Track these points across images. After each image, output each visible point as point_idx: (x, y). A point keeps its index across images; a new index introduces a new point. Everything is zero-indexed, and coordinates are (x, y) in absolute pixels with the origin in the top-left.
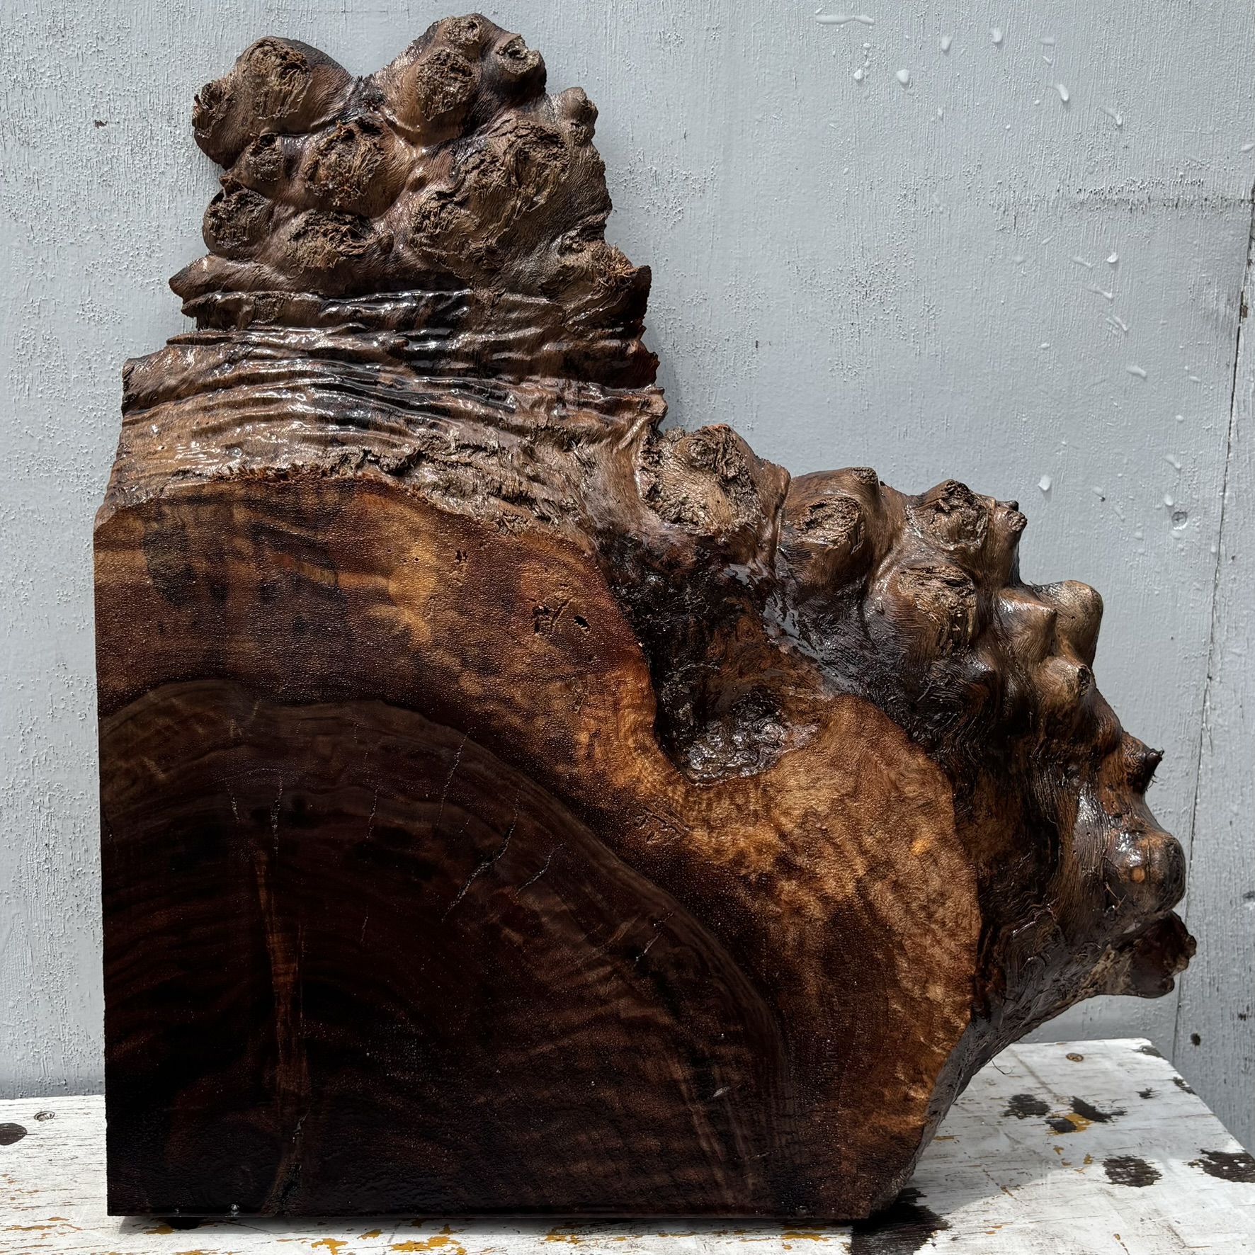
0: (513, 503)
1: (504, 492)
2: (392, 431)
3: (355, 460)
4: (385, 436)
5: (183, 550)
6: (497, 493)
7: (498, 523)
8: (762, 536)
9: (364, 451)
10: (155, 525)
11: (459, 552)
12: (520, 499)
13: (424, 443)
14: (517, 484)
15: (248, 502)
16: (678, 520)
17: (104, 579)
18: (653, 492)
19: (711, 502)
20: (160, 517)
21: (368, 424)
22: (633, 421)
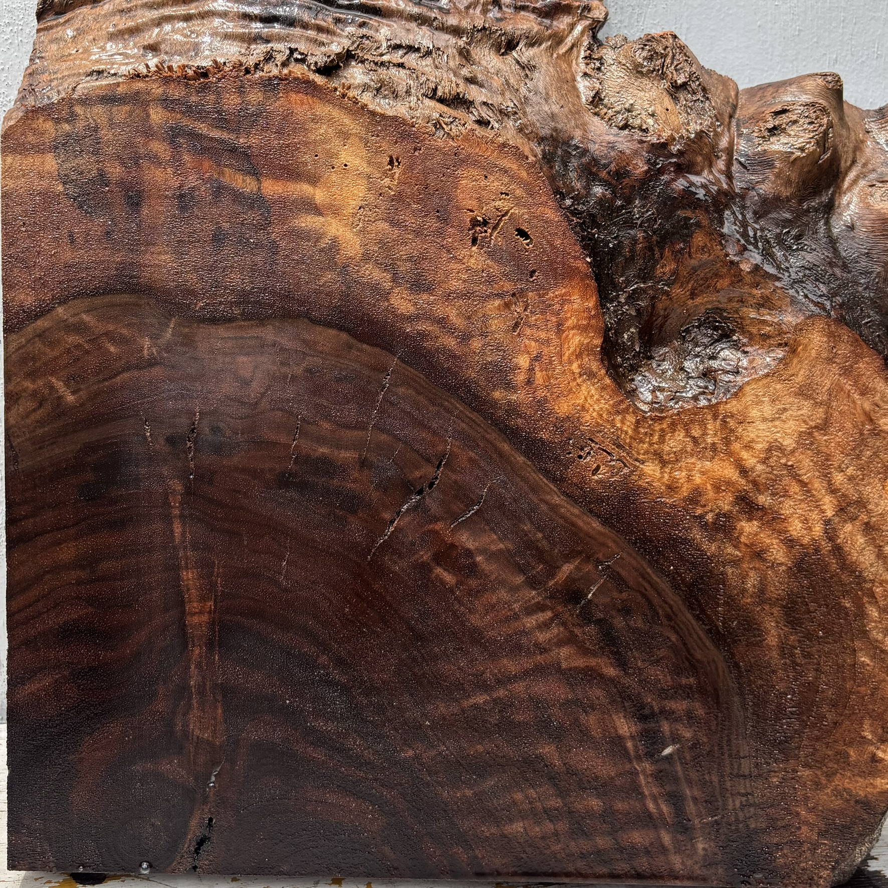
0: (448, 105)
1: (439, 93)
2: (320, 29)
3: (280, 58)
4: (311, 33)
5: (96, 153)
6: (433, 95)
7: (435, 125)
8: (717, 144)
9: (290, 49)
10: (67, 127)
11: (391, 157)
12: (458, 101)
13: (353, 43)
14: (454, 85)
15: (166, 102)
16: (625, 127)
17: (11, 184)
18: (597, 100)
19: (659, 110)
20: (72, 118)
21: (294, 22)
22: (572, 26)
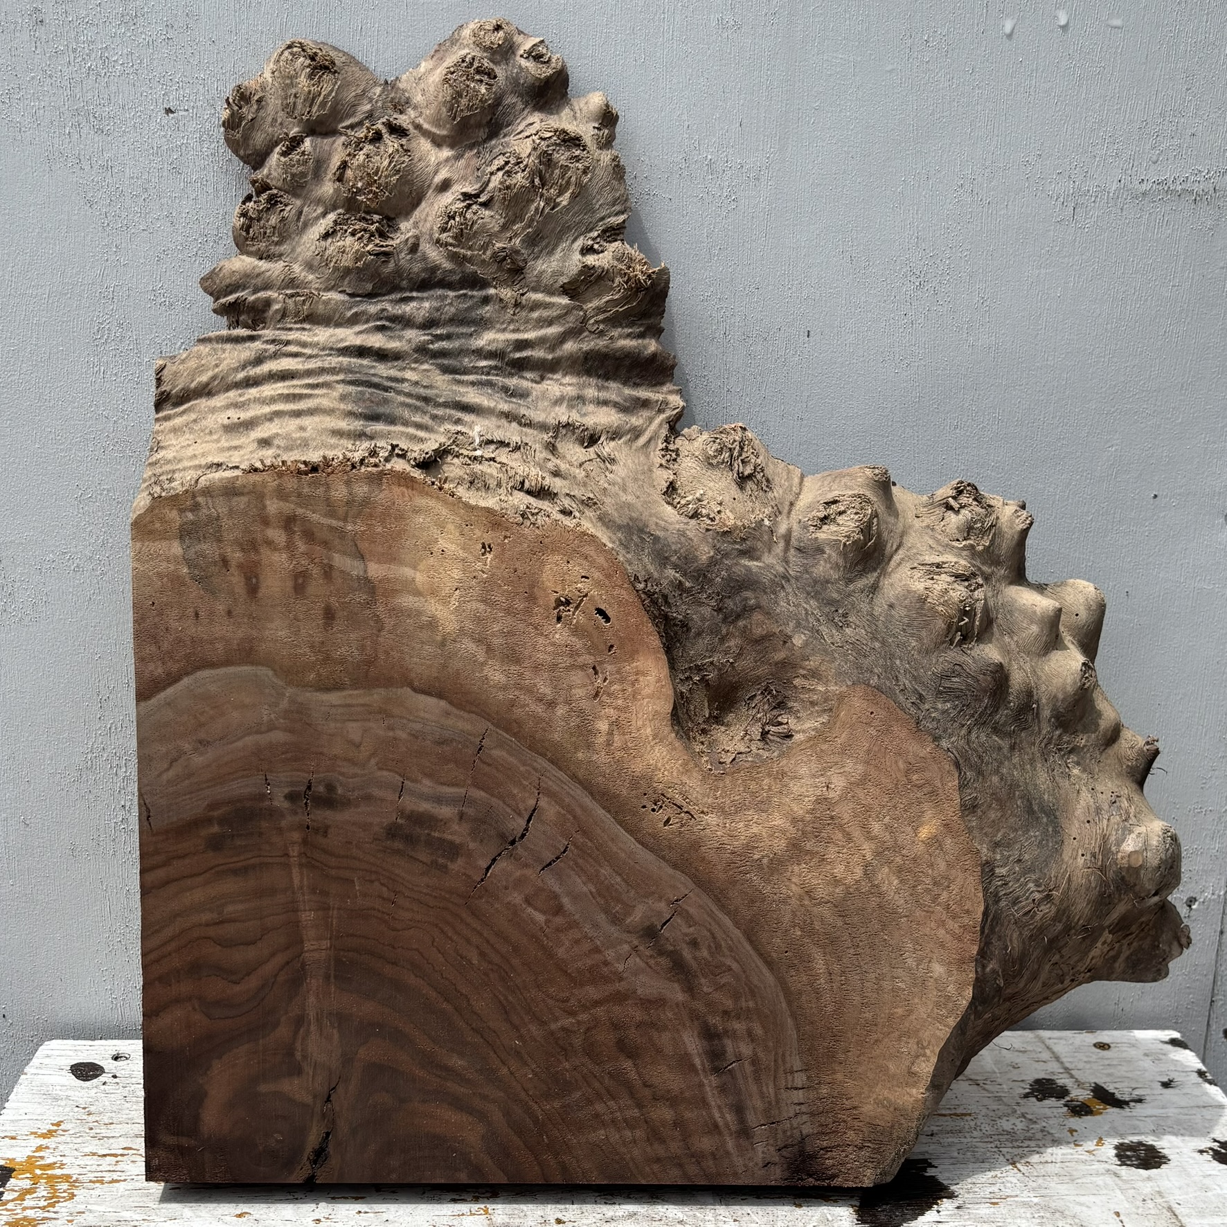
0: (535, 497)
1: (527, 485)
2: (419, 426)
3: (383, 454)
4: (411, 430)
5: (219, 540)
6: (521, 487)
7: (522, 516)
8: (776, 532)
9: (392, 445)
10: (191, 516)
11: (483, 544)
12: (542, 493)
13: (449, 439)
14: (540, 479)
15: (281, 494)
16: (695, 515)
17: (141, 567)
18: (672, 488)
19: (727, 498)
20: (196, 508)
21: (395, 419)
22: (651, 420)
